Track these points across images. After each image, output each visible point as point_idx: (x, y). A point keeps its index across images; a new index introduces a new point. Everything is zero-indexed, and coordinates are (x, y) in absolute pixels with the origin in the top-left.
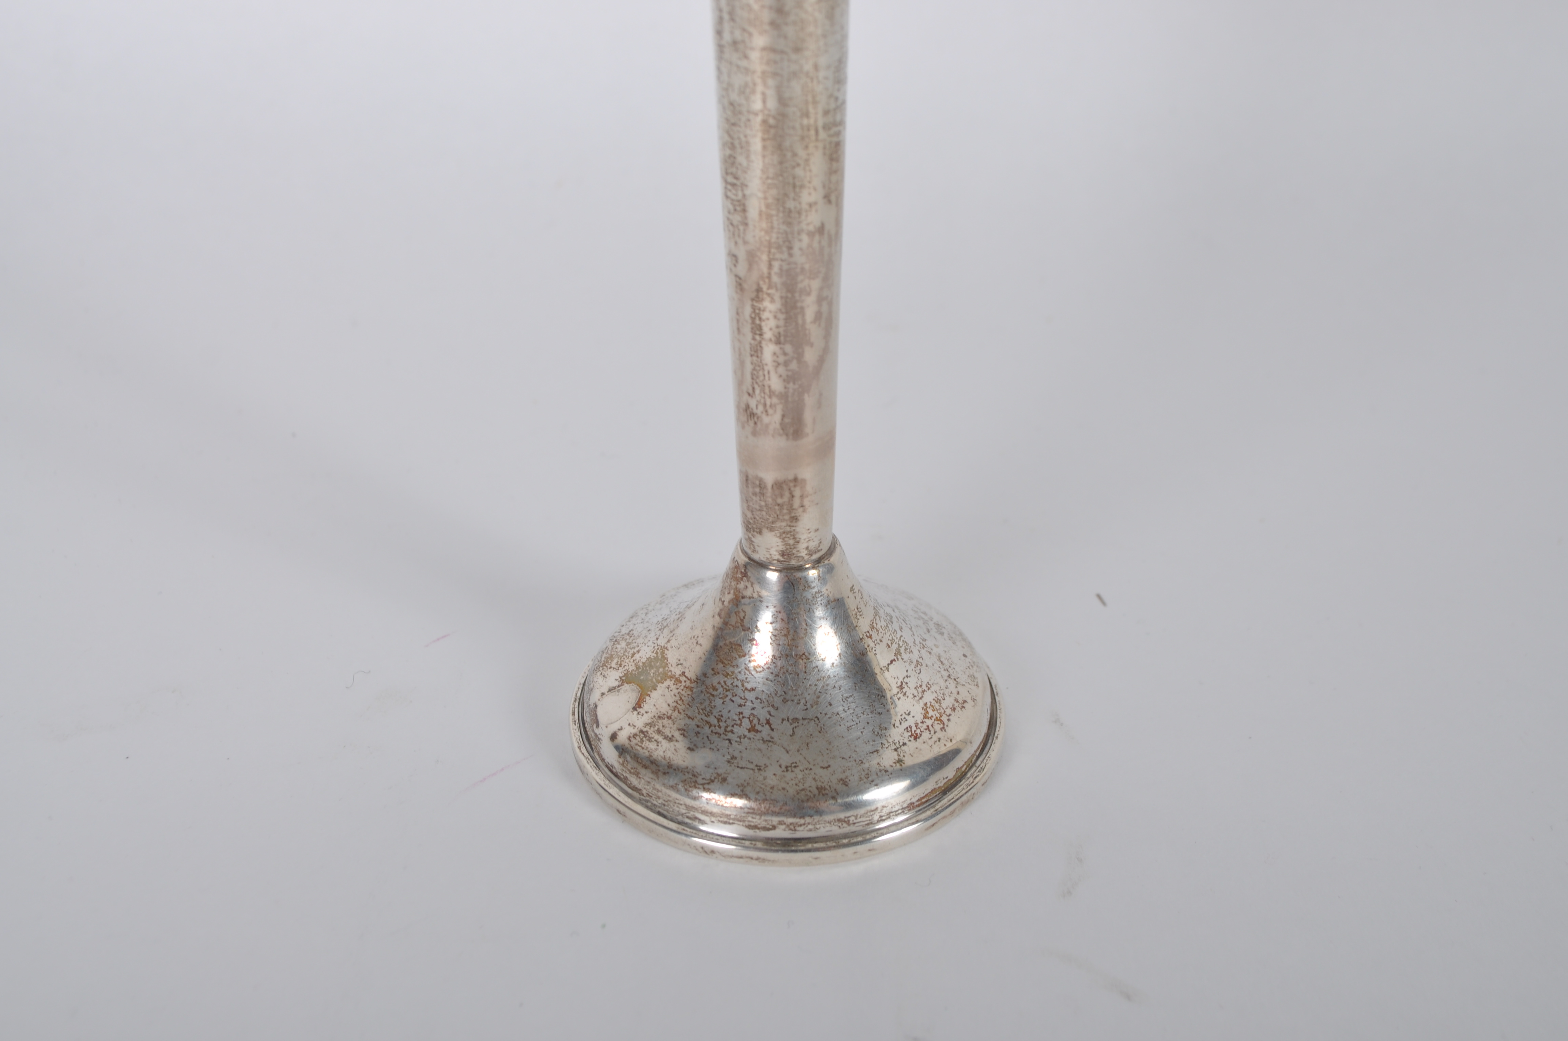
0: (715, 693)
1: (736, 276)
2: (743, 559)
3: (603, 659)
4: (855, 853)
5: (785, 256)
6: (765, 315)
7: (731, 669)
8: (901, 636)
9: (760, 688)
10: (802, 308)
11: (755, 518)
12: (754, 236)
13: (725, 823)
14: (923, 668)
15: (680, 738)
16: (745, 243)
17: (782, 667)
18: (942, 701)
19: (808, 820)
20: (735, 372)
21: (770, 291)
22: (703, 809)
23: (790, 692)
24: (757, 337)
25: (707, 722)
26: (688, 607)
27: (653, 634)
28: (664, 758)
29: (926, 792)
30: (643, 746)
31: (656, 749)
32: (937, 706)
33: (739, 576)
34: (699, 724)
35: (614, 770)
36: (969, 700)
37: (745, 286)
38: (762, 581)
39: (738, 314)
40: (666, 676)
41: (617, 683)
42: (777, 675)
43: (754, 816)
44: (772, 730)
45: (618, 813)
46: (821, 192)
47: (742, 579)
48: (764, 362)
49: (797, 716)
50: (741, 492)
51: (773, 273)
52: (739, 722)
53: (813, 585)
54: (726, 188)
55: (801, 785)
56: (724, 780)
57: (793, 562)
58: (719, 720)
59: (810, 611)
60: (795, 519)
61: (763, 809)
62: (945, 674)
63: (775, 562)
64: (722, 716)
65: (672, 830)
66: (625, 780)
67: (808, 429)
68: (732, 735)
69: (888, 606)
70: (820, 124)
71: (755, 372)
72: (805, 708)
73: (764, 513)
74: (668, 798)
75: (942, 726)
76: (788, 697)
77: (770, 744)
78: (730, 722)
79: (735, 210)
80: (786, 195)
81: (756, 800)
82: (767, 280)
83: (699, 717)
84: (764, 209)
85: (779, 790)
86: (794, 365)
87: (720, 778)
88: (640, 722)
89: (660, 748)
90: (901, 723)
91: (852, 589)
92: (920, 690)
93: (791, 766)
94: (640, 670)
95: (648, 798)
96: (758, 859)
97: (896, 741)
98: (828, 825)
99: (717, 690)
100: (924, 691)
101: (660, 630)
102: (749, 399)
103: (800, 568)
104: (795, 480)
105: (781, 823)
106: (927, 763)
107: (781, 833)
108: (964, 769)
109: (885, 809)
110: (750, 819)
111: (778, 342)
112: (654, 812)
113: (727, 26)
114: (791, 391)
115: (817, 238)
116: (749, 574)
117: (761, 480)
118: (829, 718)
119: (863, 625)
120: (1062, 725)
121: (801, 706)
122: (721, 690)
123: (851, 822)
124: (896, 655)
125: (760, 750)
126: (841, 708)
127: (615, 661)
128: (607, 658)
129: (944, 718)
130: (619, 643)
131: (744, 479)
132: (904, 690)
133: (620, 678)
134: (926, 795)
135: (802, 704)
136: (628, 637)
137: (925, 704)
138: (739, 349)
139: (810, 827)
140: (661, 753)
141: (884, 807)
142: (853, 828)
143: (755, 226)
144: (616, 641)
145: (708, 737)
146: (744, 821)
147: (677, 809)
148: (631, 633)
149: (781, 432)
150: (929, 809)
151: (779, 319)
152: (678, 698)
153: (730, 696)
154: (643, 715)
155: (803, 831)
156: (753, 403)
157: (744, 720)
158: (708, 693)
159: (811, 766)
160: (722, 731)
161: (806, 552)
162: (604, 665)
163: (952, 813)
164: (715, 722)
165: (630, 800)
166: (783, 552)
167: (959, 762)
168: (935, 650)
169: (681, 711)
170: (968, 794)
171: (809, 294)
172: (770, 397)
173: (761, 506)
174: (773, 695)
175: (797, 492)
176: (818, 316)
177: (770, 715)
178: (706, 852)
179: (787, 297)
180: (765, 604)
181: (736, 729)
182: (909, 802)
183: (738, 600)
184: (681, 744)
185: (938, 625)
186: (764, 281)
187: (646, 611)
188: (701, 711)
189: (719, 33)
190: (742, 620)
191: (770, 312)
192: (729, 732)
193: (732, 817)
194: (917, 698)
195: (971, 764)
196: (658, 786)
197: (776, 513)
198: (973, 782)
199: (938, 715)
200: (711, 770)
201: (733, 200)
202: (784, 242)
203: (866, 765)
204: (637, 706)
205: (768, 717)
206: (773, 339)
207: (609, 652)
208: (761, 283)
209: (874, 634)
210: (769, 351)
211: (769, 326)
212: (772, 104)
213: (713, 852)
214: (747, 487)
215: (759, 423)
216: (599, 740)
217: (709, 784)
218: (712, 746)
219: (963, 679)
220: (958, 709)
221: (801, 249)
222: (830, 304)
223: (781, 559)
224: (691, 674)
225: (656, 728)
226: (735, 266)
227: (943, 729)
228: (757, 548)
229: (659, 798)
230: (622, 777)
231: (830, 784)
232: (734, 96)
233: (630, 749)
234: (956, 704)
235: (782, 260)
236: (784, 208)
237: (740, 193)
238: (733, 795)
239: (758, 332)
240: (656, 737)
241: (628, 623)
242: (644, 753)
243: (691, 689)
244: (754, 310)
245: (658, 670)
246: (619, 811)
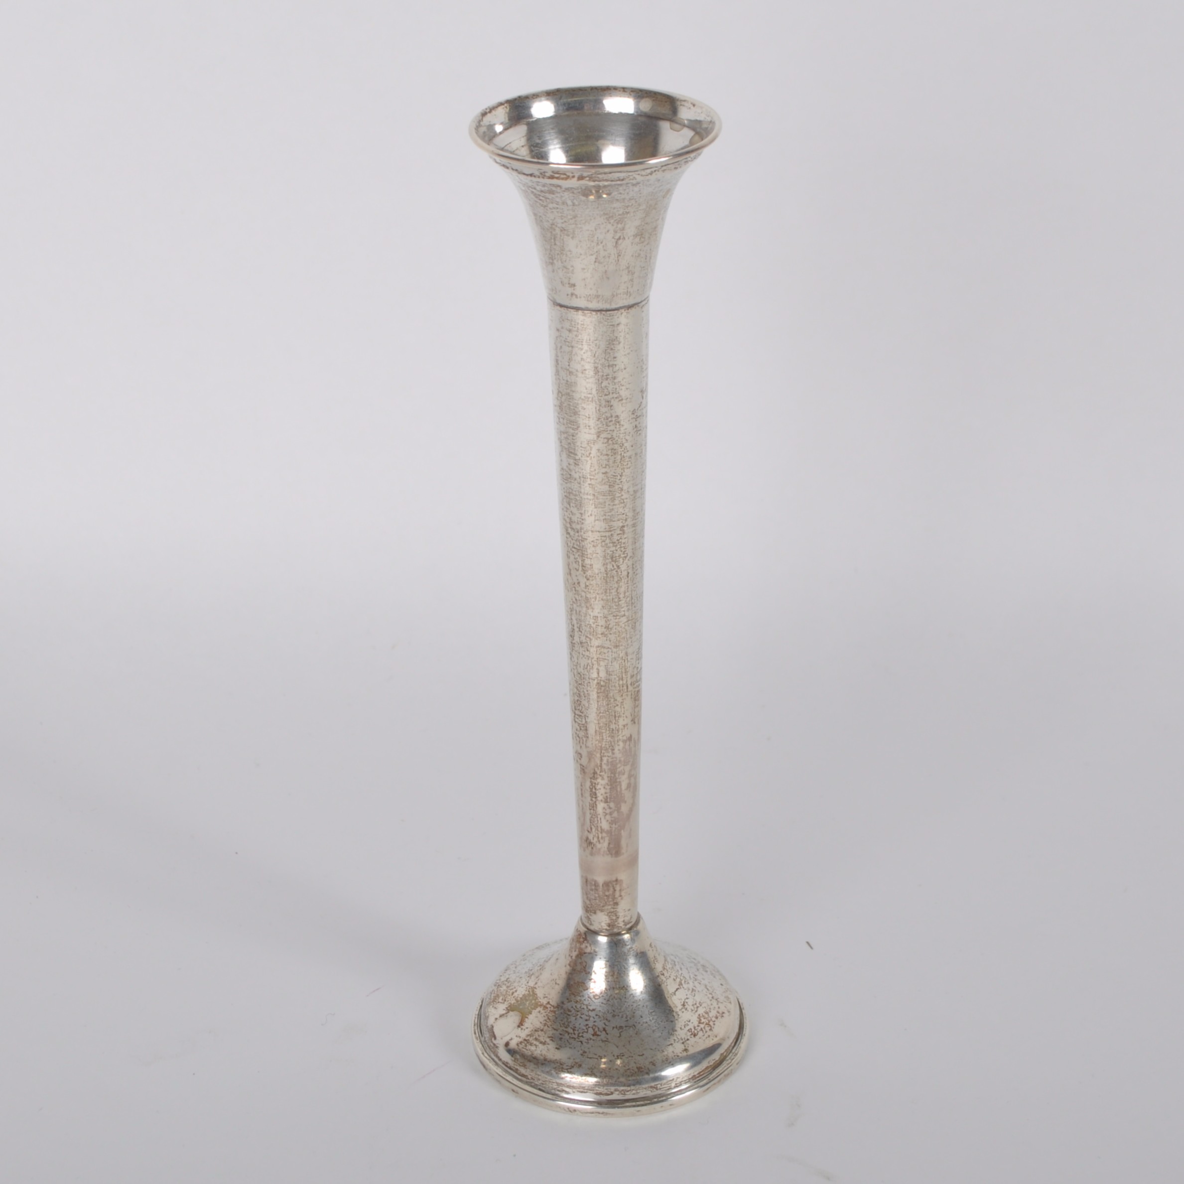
0: (569, 1013)
1: (581, 765)
2: (583, 929)
3: (492, 997)
4: (662, 1107)
5: (610, 754)
6: (598, 787)
7: (579, 998)
8: (682, 974)
9: (598, 1009)
10: (620, 782)
11: (592, 904)
12: (592, 744)
13: (582, 1092)
14: (697, 993)
15: (550, 1042)
16: (586, 747)
17: (611, 995)
18: (709, 1013)
19: (632, 1087)
20: (579, 818)
21: (601, 774)
22: (568, 1084)
23: (617, 1011)
24: (594, 799)
25: (567, 1032)
26: (546, 961)
27: (524, 980)
28: (541, 1055)
29: (703, 1069)
30: (527, 1048)
31: (536, 1050)
32: (706, 1016)
33: (582, 940)
34: (561, 1033)
35: (509, 1065)
36: (726, 1012)
37: (586, 770)
38: (596, 942)
39: (581, 785)
40: (537, 1005)
41: (504, 1012)
42: (608, 1001)
43: (600, 1087)
44: (607, 1034)
45: (512, 1091)
46: (630, 718)
47: (583, 942)
48: (598, 813)
49: (622, 1025)
50: (582, 888)
51: (603, 763)
52: (586, 1030)
53: (627, 944)
54: (574, 717)
55: (627, 1066)
56: (580, 1066)
57: (616, 930)
58: (574, 1030)
59: (626, 960)
60: (616, 904)
61: (605, 1082)
62: (710, 996)
63: (604, 930)
64: (575, 1027)
65: (548, 1099)
66: (516, 1071)
67: (623, 851)
68: (583, 1039)
69: (672, 955)
70: (629, 683)
71: (592, 819)
72: (626, 1020)
73: (597, 901)
74: (545, 1079)
75: (710, 1028)
76: (615, 1014)
77: (607, 1043)
78: (580, 1031)
79: (581, 729)
80: (610, 721)
81: (600, 1077)
82: (599, 768)
83: (561, 1028)
84: (598, 729)
85: (614, 1070)
86: (615, 814)
87: (577, 1065)
88: (523, 1034)
89: (538, 1049)
90: (685, 1027)
91: (651, 945)
92: (695, 1006)
93: (620, 1056)
94: (519, 1003)
95: (532, 1081)
96: (603, 1113)
97: (683, 1038)
98: (644, 1090)
99: (571, 1011)
100: (698, 1007)
101: (529, 977)
102: (589, 834)
103: (619, 934)
104: (617, 880)
105: (616, 1090)
106: (703, 1051)
107: (616, 1096)
108: (725, 1054)
109: (678, 1079)
110: (597, 1089)
111: (606, 802)
112: (536, 1089)
113: (577, 634)
114: (614, 829)
115: (628, 743)
116: (588, 938)
117: (595, 881)
118: (642, 1025)
119: (659, 967)
120: (785, 1026)
121: (624, 1019)
122: (573, 1011)
123: (658, 1088)
124: (679, 985)
125: (600, 1046)
126: (648, 1019)
127: (501, 998)
128: (495, 997)
129: (711, 1023)
130: (501, 987)
131: (585, 880)
132: (686, 1007)
133: (507, 1008)
134: (703, 1071)
135: (624, 1017)
136: (506, 983)
137: (699, 1015)
138: (582, 806)
139: (634, 1092)
140: (539, 1052)
141: (678, 1078)
142: (659, 1092)
143: (592, 738)
144: (499, 985)
145: (568, 1041)
146: (593, 1090)
147: (551, 1086)
148: (508, 980)
149: (608, 852)
150: (705, 1079)
151: (606, 789)
152: (546, 1018)
153: (580, 1015)
154: (524, 1030)
155: (629, 1094)
156: (591, 837)
157: (589, 1029)
158: (565, 1013)
159: (632, 1055)
160: (576, 1036)
161: (623, 923)
162: (493, 1001)
163: (719, 1081)
164: (571, 1031)
165: (520, 1083)
166: (609, 924)
167: (721, 1050)
168: (703, 982)
169: (549, 1026)
170: (728, 1070)
171: (624, 774)
172: (601, 833)
173: (595, 897)
174: (606, 1012)
175: (618, 888)
176: (629, 786)
177: (605, 1025)
178: (570, 1111)
179: (611, 777)
180: (598, 957)
181: (585, 1035)
182: (692, 1075)
183: (581, 954)
184: (552, 1046)
185: (703, 966)
186: (598, 768)
187: (515, 966)
188: (562, 1025)
189: (572, 636)
190: (585, 968)
191: (601, 785)
192: (580, 1037)
193: (586, 1088)
194: (694, 1011)
195: (730, 1050)
196: (538, 1073)
197: (604, 901)
198: (731, 1062)
199: (707, 1022)
200: (571, 1060)
201: (579, 724)
202: (609, 747)
203: (666, 1053)
204: (520, 1025)
205: (604, 1026)
206: (603, 800)
207: (496, 993)
208: (596, 769)
209: (665, 972)
210: (600, 807)
211: (602, 792)
212: (603, 674)
213: (575, 1111)
214: (587, 885)
215: (594, 848)
216: (497, 1047)
217: (570, 1069)
218: (571, 1046)
219: (722, 999)
220: (719, 1018)
221: (619, 750)
222: (635, 778)
223: (608, 928)
224: (553, 1003)
225: (534, 1037)
226: (580, 759)
227: (711, 1030)
228: (593, 922)
229: (539, 1080)
230: (514, 1069)
231: (644, 1065)
232: (581, 670)
233: (519, 1051)
234: (718, 1015)
235: (608, 756)
236: (609, 728)
237: (584, 721)
238: (586, 1075)
239: (594, 796)
240: (535, 1042)
241: (505, 974)
242: (528, 1053)
243: (554, 1012)
244: (592, 784)
245: (531, 1001)
246: (513, 1091)
